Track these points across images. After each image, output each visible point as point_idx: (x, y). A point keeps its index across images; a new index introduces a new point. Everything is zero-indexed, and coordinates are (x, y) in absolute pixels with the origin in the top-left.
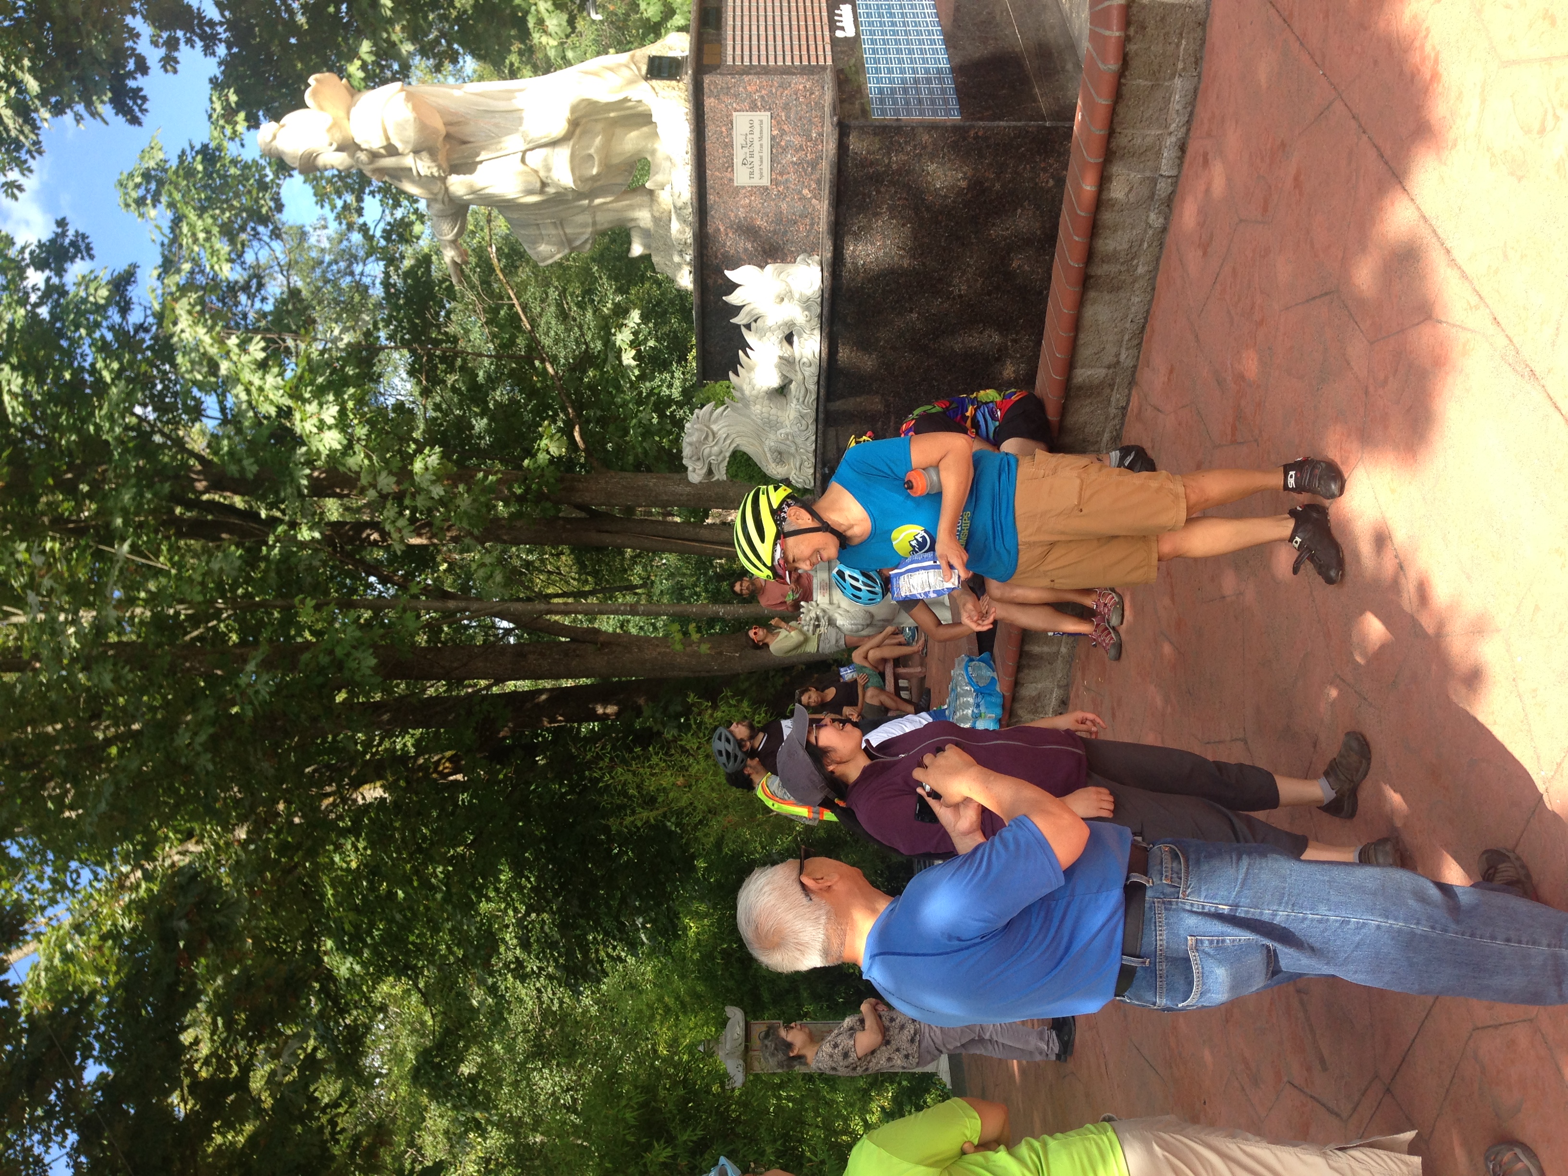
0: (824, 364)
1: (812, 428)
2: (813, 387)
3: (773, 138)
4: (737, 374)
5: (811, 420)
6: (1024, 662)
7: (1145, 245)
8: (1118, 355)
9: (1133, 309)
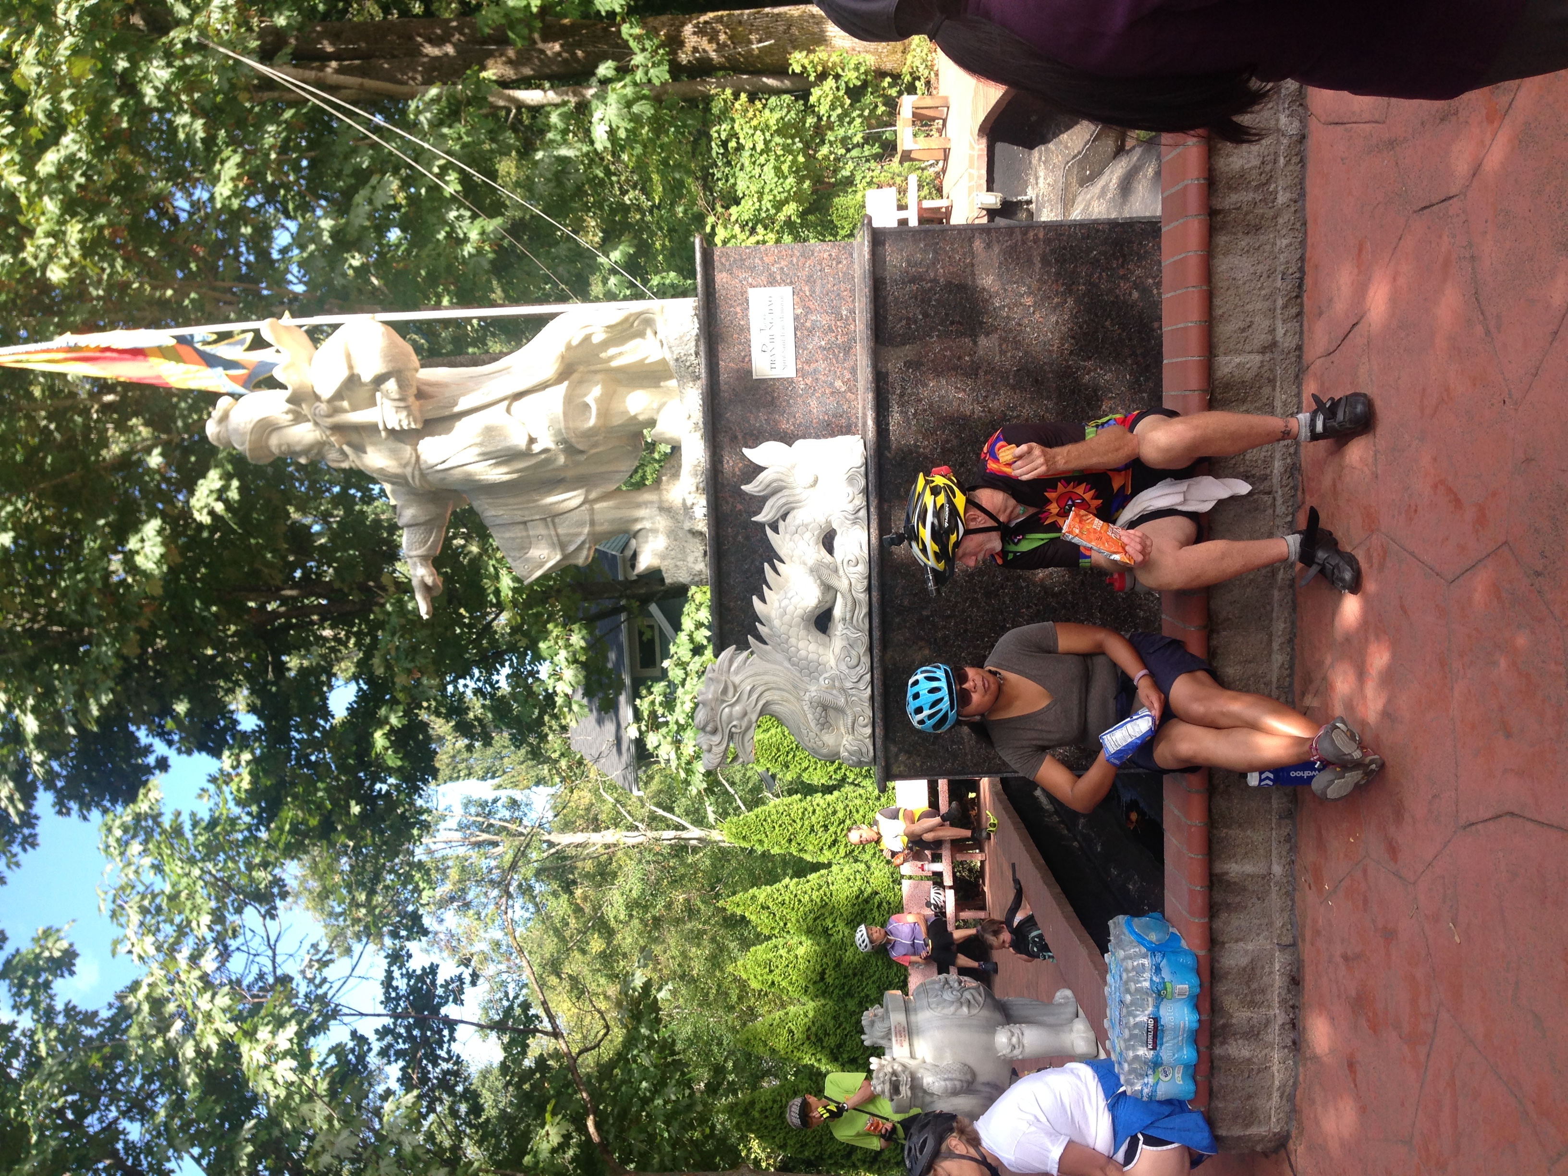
0: (875, 552)
1: (866, 660)
2: (863, 597)
3: (796, 318)
4: (763, 600)
5: (862, 649)
6: (1218, 897)
7: (1282, 161)
8: (1272, 331)
9: (1282, 258)
